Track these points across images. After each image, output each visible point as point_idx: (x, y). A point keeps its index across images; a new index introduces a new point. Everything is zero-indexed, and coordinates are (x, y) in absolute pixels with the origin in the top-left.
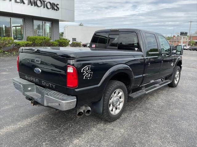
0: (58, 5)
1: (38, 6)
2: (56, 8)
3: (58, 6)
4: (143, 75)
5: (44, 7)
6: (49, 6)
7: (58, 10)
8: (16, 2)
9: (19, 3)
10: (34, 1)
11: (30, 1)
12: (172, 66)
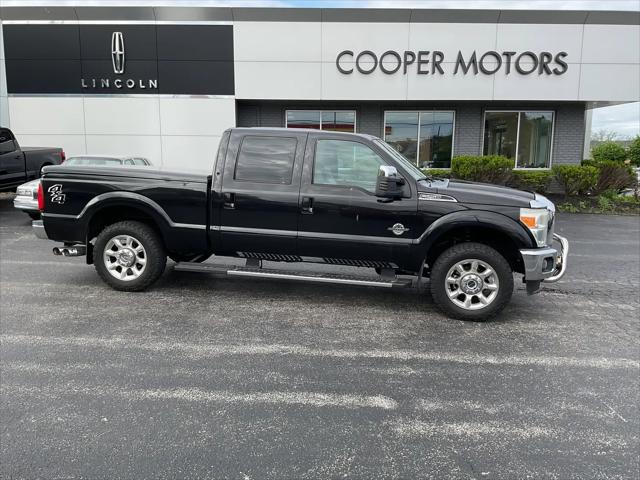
0: (564, 55)
1: (486, 72)
2: (552, 66)
3: (563, 59)
4: (208, 228)
5: (508, 72)
6: (527, 64)
7: (563, 72)
8: (420, 72)
9: (426, 73)
10: (473, 60)
11: (460, 60)
12: (396, 233)
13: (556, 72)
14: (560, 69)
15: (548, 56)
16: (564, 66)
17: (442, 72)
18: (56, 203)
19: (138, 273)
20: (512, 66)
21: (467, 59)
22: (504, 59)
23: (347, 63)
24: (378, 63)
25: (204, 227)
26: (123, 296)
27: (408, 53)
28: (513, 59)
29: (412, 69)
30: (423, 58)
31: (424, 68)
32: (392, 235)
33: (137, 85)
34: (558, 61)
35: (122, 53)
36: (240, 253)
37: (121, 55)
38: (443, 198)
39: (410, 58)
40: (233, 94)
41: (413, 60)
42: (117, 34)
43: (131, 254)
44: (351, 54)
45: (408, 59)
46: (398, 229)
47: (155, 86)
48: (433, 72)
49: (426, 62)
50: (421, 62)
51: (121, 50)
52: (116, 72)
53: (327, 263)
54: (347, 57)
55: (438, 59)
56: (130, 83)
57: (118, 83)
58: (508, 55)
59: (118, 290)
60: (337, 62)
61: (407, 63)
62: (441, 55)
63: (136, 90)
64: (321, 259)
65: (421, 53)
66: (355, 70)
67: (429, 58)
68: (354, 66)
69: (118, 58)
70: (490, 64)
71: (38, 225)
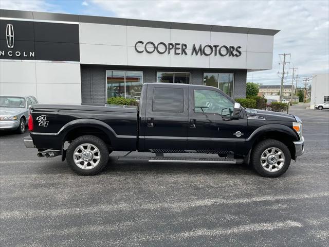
0: (240, 47)
1: (206, 55)
2: (235, 53)
3: (239, 50)
4: (138, 137)
5: (216, 55)
6: (224, 51)
7: (240, 56)
8: (176, 54)
9: (179, 54)
10: (200, 49)
11: (194, 49)
12: (237, 136)
13: (236, 55)
14: (238, 54)
15: (233, 48)
16: (240, 53)
17: (186, 54)
18: (42, 127)
19: (95, 165)
20: (218, 52)
21: (197, 48)
22: (214, 48)
23: (141, 47)
24: (156, 48)
25: (135, 137)
26: (88, 178)
27: (170, 44)
28: (218, 48)
29: (172, 51)
30: (177, 47)
31: (178, 51)
32: (235, 137)
33: (22, 54)
34: (237, 51)
35: (13, 36)
36: (151, 150)
37: (12, 38)
38: (259, 118)
39: (171, 47)
40: (79, 61)
41: (173, 48)
42: (10, 25)
43: (91, 154)
44: (142, 43)
45: (170, 47)
46: (238, 134)
47: (33, 55)
48: (182, 54)
49: (179, 49)
50: (176, 49)
51: (12, 34)
52: (9, 47)
53: (198, 153)
54: (140, 44)
55: (184, 47)
56: (18, 54)
57: (10, 53)
58: (216, 47)
59: (82, 175)
60: (135, 47)
61: (170, 49)
62: (185, 45)
63: (21, 58)
64: (195, 151)
65: (176, 44)
66: (145, 51)
67: (180, 46)
68: (144, 49)
69: (10, 39)
70: (208, 51)
71: (28, 139)
